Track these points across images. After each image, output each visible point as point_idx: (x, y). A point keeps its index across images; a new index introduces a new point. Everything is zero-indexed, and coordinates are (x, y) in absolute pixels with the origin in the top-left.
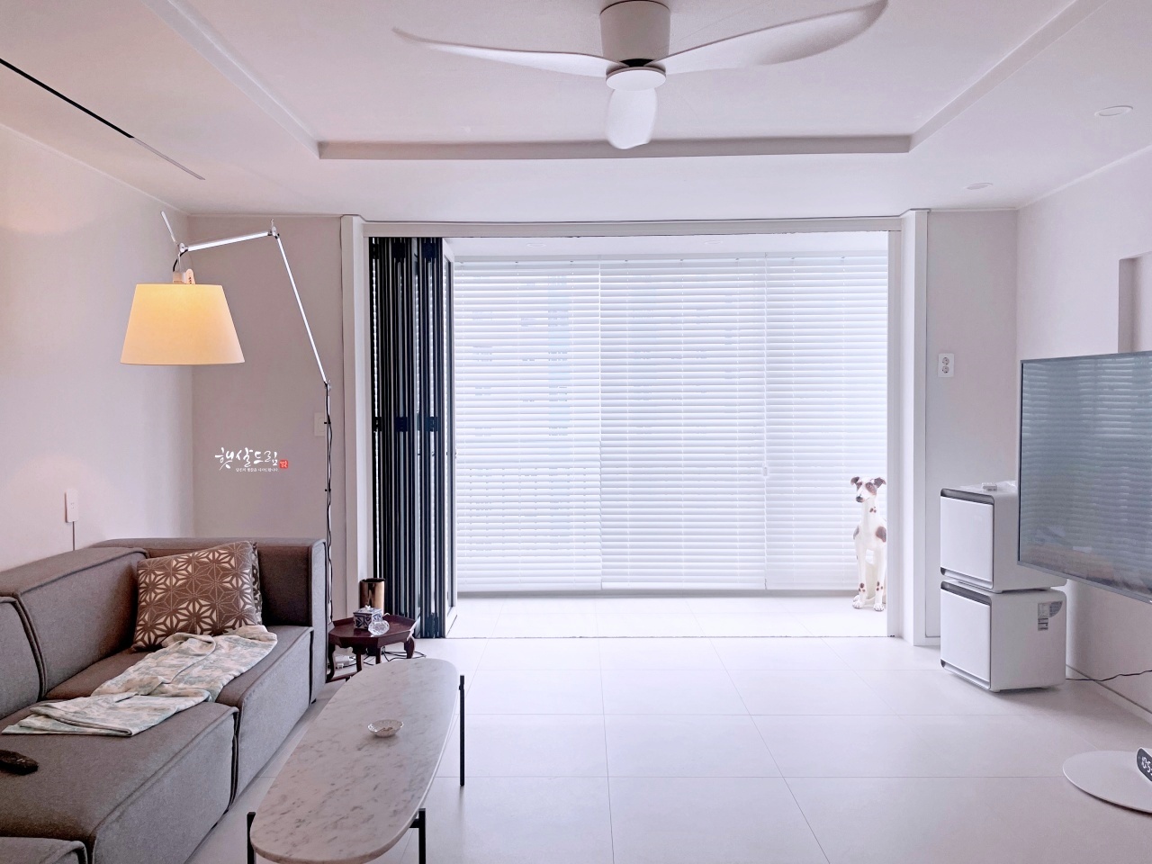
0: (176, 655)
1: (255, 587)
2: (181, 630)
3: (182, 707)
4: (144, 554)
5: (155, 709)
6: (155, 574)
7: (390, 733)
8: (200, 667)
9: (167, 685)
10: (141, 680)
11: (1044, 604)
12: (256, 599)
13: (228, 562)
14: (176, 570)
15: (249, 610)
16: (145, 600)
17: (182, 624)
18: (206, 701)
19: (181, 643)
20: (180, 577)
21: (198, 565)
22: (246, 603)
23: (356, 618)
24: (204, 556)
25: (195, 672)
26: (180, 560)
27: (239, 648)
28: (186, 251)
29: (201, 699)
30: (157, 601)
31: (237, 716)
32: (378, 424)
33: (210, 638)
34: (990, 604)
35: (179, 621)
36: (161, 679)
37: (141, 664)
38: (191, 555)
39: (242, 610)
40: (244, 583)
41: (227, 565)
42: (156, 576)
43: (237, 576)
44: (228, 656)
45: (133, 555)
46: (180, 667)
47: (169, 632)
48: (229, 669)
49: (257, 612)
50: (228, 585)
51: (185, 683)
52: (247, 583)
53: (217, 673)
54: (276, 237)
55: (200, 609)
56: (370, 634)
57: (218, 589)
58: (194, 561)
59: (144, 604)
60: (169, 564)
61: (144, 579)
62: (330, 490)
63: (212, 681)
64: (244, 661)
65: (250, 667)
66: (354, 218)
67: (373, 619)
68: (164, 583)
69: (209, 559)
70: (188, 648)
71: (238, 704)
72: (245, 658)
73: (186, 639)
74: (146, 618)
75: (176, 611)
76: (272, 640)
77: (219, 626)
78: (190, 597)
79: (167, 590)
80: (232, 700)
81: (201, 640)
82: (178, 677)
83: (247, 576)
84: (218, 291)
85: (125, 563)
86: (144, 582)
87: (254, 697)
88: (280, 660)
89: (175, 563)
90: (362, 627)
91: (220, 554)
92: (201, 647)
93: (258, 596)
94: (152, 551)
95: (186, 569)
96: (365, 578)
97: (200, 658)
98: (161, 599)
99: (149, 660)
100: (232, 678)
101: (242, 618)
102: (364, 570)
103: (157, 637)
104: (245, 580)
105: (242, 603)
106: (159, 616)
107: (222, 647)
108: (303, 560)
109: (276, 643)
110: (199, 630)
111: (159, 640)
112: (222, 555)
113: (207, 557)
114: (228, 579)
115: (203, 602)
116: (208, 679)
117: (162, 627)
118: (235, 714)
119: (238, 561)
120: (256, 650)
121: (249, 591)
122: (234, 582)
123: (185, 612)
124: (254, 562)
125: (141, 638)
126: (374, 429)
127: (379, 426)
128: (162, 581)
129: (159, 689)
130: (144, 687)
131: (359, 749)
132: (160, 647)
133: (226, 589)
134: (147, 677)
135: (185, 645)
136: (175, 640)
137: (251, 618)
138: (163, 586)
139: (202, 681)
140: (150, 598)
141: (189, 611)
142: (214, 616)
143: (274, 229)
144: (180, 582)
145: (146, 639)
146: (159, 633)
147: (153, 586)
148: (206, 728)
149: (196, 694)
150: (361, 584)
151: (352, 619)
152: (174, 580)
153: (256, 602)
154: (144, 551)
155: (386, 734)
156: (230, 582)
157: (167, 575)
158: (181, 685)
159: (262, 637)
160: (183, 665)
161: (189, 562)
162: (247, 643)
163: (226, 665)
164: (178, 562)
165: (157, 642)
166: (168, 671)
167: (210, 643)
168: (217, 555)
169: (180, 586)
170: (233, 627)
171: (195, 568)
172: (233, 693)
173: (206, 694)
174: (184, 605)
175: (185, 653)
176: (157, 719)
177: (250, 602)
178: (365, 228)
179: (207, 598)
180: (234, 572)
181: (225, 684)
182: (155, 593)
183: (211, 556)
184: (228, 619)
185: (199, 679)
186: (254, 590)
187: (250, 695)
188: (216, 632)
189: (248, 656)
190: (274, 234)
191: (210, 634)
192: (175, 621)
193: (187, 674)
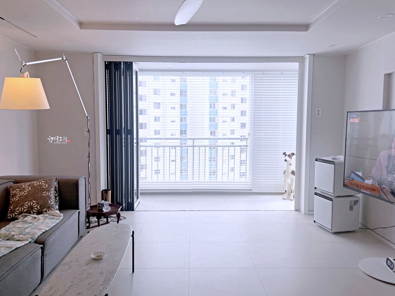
0: (21, 223)
1: (56, 195)
2: (25, 212)
3: (19, 246)
4: (14, 182)
5: (8, 247)
6: (16, 190)
7: (100, 258)
8: (30, 228)
9: (15, 236)
10: (5, 234)
11: (352, 201)
12: (57, 200)
13: (45, 186)
14: (24, 189)
15: (53, 205)
16: (12, 201)
17: (25, 210)
18: (30, 242)
19: (24, 218)
20: (25, 192)
21: (33, 187)
22: (51, 202)
23: (98, 205)
24: (36, 183)
25: (27, 230)
26: (26, 185)
27: (47, 220)
28: (26, 64)
29: (27, 242)
30: (16, 201)
31: (43, 249)
32: (108, 132)
33: (36, 216)
34: (332, 201)
35: (24, 209)
36: (13, 233)
37: (7, 226)
38: (31, 183)
39: (50, 204)
40: (51, 194)
41: (44, 187)
42: (17, 191)
43: (48, 191)
44: (42, 223)
45: (9, 183)
46: (22, 228)
47: (21, 213)
48: (41, 229)
49: (56, 205)
50: (45, 195)
51: (23, 235)
52: (52, 193)
53: (36, 231)
54: (65, 60)
55: (33, 204)
56: (103, 211)
57: (40, 196)
58: (32, 185)
59: (11, 202)
60: (22, 186)
61: (12, 192)
62: (89, 157)
63: (34, 234)
64: (48, 225)
65: (50, 228)
66: (98, 54)
67: (105, 205)
68: (19, 194)
69: (37, 185)
70: (27, 220)
71: (43, 243)
72: (49, 224)
73: (27, 216)
74: (12, 208)
75: (23, 205)
76: (61, 216)
77: (40, 211)
78: (29, 200)
79: (20, 197)
80: (41, 242)
81: (32, 217)
82: (20, 232)
83: (52, 191)
84: (38, 80)
85: (5, 186)
86: (12, 193)
87: (51, 240)
88: (63, 224)
89: (24, 186)
90: (101, 208)
91: (42, 183)
92: (32, 220)
93: (57, 198)
94: (17, 181)
95: (28, 189)
96: (104, 189)
97: (31, 224)
98: (17, 201)
99: (11, 225)
100: (42, 233)
101: (49, 208)
102: (103, 186)
103: (15, 215)
104: (51, 193)
105: (50, 202)
106: (17, 207)
107: (40, 220)
108: (75, 185)
109: (62, 217)
110: (32, 212)
111: (16, 216)
112: (43, 183)
113: (37, 184)
114: (44, 193)
115: (34, 202)
116: (32, 233)
117: (18, 211)
118: (42, 248)
119: (49, 186)
120: (54, 220)
121: (53, 197)
122: (47, 194)
123: (27, 205)
124: (56, 185)
125: (10, 216)
126: (107, 134)
127: (109, 133)
128: (19, 193)
129: (12, 237)
130: (6, 237)
131: (86, 265)
132: (17, 219)
133: (44, 196)
134: (7, 232)
135: (26, 219)
136: (22, 216)
137: (53, 207)
138: (19, 195)
139: (30, 234)
140: (14, 200)
141: (28, 205)
142: (38, 207)
143: (64, 57)
144: (26, 194)
145: (11, 216)
146: (16, 213)
147: (15, 195)
148: (28, 255)
149: (26, 240)
150: (102, 191)
151: (97, 205)
152: (23, 193)
153: (56, 201)
154: (14, 181)
155: (98, 258)
156: (45, 194)
157: (20, 191)
158: (21, 236)
159: (57, 215)
160: (23, 227)
161: (29, 186)
162: (51, 217)
163: (40, 227)
164: (25, 186)
165: (16, 217)
166: (17, 230)
167: (35, 218)
168: (41, 183)
169: (26, 195)
170: (46, 211)
171: (31, 188)
172: (42, 239)
173: (30, 240)
174: (27, 203)
175: (25, 222)
176: (7, 252)
177: (53, 201)
178: (103, 58)
179: (36, 200)
180: (47, 190)
181: (39, 235)
182: (16, 198)
183: (38, 184)
184: (44, 208)
185: (29, 234)
186: (55, 196)
187: (49, 239)
188: (39, 213)
189: (50, 223)
190: (65, 59)
191: (36, 214)
192: (23, 209)
193: (24, 231)
